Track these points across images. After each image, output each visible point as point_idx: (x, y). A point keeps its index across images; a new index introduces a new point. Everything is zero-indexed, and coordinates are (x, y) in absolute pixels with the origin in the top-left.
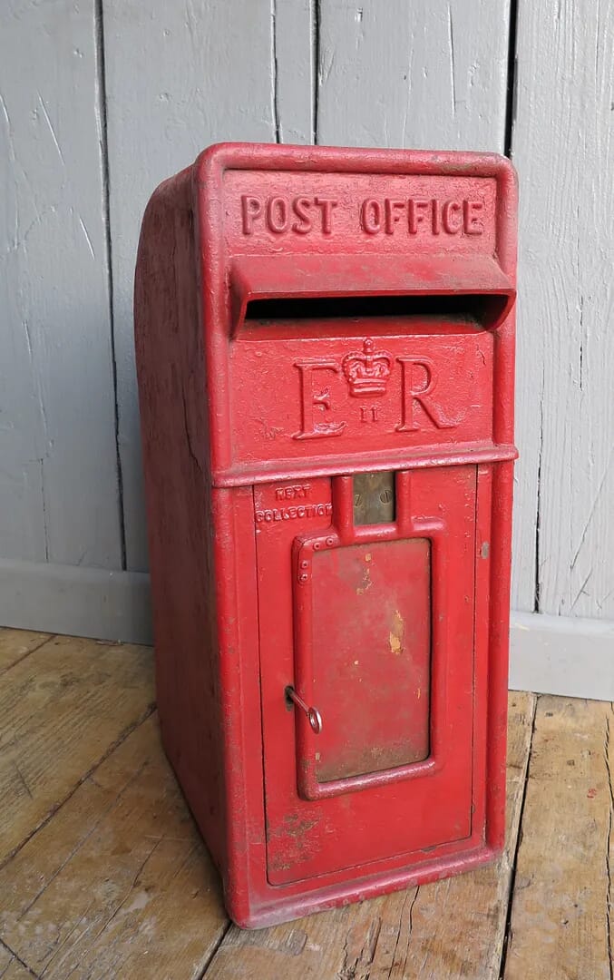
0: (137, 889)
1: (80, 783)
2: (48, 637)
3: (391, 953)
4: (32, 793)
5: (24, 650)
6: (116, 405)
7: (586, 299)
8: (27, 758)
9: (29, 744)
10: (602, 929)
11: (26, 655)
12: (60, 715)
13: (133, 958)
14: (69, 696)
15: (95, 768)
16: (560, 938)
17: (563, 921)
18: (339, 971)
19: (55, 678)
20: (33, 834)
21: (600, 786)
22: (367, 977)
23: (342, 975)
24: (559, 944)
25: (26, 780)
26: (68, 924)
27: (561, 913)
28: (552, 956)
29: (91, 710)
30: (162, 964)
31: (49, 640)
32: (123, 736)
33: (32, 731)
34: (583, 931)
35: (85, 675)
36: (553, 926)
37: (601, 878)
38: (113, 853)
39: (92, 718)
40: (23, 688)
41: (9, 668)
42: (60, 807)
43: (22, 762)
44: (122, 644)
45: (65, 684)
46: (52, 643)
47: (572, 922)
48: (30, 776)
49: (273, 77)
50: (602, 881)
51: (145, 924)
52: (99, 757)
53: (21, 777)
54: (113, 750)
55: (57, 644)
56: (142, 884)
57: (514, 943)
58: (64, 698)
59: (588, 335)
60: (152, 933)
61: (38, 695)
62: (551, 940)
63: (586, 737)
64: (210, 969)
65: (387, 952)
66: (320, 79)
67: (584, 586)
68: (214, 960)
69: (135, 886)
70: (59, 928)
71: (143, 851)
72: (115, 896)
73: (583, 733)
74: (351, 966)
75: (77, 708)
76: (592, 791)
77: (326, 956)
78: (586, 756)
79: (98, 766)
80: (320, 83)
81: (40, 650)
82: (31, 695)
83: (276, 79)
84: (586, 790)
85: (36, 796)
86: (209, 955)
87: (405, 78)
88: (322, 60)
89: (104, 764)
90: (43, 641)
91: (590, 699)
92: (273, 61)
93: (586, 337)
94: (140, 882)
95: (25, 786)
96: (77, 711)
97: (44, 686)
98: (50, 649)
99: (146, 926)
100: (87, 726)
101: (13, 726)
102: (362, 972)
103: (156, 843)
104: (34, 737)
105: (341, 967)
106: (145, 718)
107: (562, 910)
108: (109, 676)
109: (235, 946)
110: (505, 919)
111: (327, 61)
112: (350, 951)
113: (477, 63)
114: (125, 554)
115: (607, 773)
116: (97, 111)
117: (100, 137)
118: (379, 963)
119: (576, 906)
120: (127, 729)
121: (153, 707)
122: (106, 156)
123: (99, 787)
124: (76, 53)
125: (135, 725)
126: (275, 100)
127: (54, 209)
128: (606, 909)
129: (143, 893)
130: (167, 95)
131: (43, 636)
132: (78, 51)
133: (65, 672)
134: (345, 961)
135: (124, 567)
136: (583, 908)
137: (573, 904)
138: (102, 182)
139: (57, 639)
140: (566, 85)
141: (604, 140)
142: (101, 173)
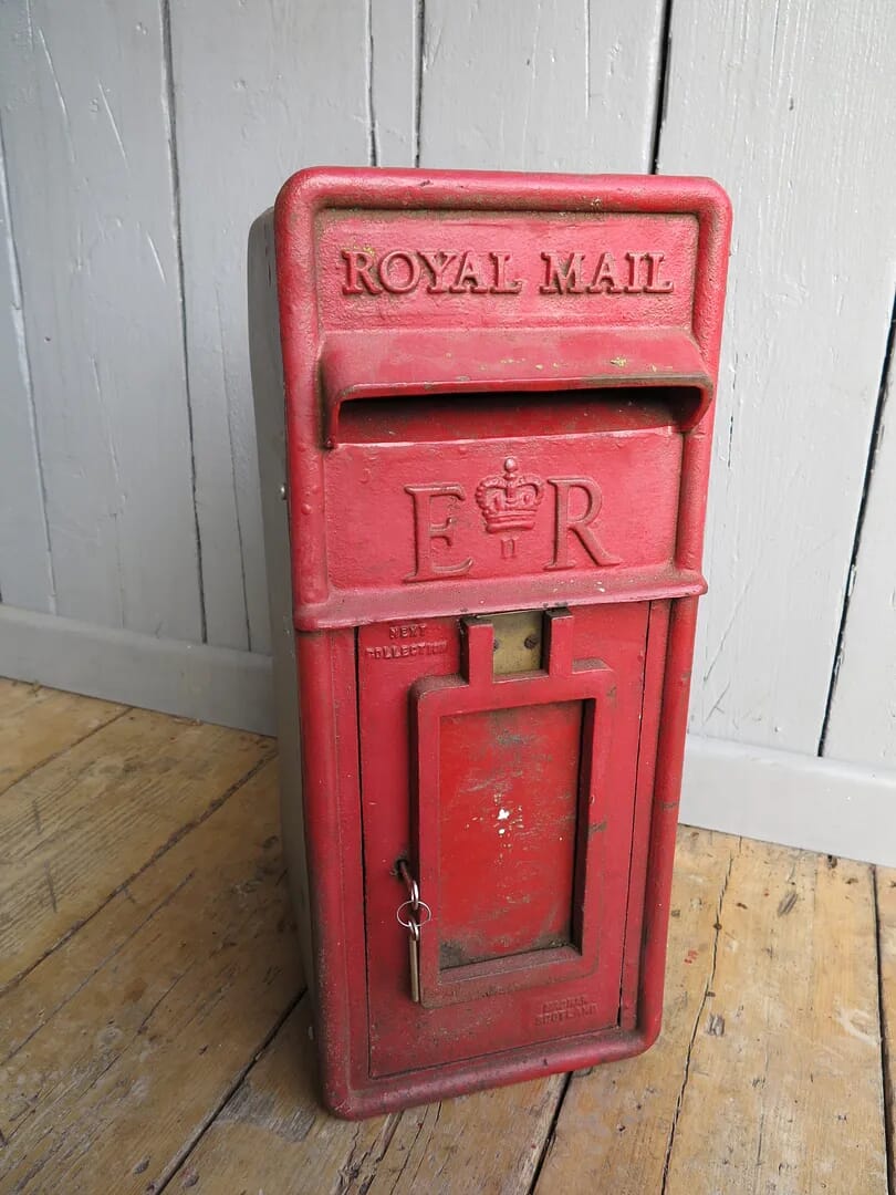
0: (141, 1037)
1: (112, 896)
2: (123, 710)
3: (407, 1149)
4: (57, 905)
5: (95, 723)
7: (742, 358)
8: (63, 860)
9: (70, 841)
10: (663, 1142)
11: (96, 730)
12: (112, 809)
13: (114, 1126)
14: (128, 786)
15: (133, 877)
16: (611, 1149)
17: (619, 1127)
18: (341, 1168)
19: (118, 761)
20: (47, 954)
21: (703, 948)
22: (373, 1178)
23: (343, 1174)
24: (608, 1157)
25: (55, 887)
26: (54, 1076)
27: (619, 1115)
28: (595, 1172)
29: (148, 804)
30: (144, 1137)
31: (124, 714)
32: (174, 839)
33: (77, 826)
34: (639, 1143)
35: (152, 760)
36: (604, 1131)
37: (676, 1073)
39: (146, 814)
40: (81, 771)
41: (73, 745)
42: (84, 924)
43: (57, 864)
44: (202, 723)
45: (128, 769)
46: (126, 718)
47: (628, 1127)
48: (61, 882)
49: (367, 60)
50: (678, 1077)
51: (138, 1083)
52: (141, 865)
53: (50, 882)
54: (160, 855)
55: (132, 718)
56: (148, 1032)
57: (559, 1144)
58: (123, 787)
59: (742, 401)
60: (143, 1095)
61: (96, 781)
62: (600, 1151)
63: (700, 880)
64: (196, 1149)
65: (403, 1148)
66: (425, 65)
67: (718, 702)
68: (205, 1137)
69: (140, 1032)
70: (44, 1080)
71: (158, 988)
72: (115, 1042)
73: (701, 875)
74: (356, 1161)
75: (133, 800)
76: (692, 954)
77: (331, 1146)
78: (695, 906)
79: (138, 874)
80: (424, 69)
81: (113, 725)
82: (89, 780)
83: (371, 64)
84: (685, 952)
85: (59, 910)
86: (200, 1131)
87: (528, 63)
88: (427, 39)
89: (144, 874)
90: (118, 713)
91: (717, 832)
92: (369, 39)
93: (739, 404)
94: (146, 1028)
95: (52, 894)
96: (133, 804)
97: (108, 770)
98: (123, 724)
99: (139, 1086)
100: (137, 826)
101: (59, 818)
102: (367, 1170)
103: (176, 978)
104: (78, 834)
105: (345, 1162)
106: (205, 816)
107: (621, 1111)
108: (177, 762)
109: (233, 1121)
110: (552, 1115)
111: (432, 40)
112: (359, 1142)
113: (620, 43)
114: (204, 624)
115: (714, 931)
116: (165, 103)
117: (168, 136)
118: (389, 1161)
119: (639, 1107)
120: (181, 831)
121: (216, 805)
122: (175, 158)
123: (133, 901)
124: (138, 28)
125: (191, 826)
126: (371, 90)
127: (119, 224)
128: (673, 1116)
129: (146, 1043)
130: (243, 82)
131: (118, 708)
132: (141, 24)
133: (131, 754)
134: (352, 1156)
135: (205, 640)
136: (647, 1113)
137: (635, 1105)
138: (171, 190)
139: (133, 713)
140: (733, 74)
141: (778, 149)
142: (171, 179)
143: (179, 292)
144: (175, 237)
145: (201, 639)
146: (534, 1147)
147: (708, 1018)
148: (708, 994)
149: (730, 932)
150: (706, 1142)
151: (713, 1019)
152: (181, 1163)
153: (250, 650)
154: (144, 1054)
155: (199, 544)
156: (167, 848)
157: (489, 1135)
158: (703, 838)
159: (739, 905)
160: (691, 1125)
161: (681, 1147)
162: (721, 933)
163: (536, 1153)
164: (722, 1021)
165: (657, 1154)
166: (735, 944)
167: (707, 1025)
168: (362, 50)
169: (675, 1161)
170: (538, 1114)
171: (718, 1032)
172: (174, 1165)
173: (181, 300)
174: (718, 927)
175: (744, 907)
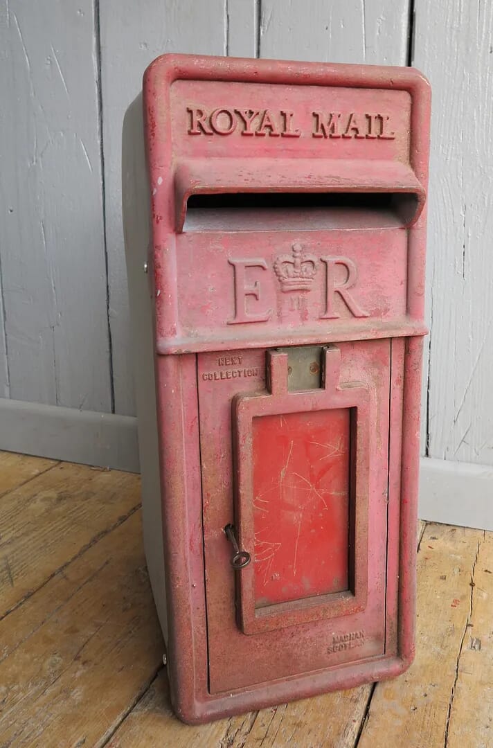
0: (77, 662)
1: (53, 576)
2: (56, 463)
3: (266, 726)
4: (14, 582)
5: (37, 471)
6: (108, 287)
7: (468, 207)
8: (17, 555)
9: (23, 542)
10: (443, 717)
11: (36, 476)
12: (50, 523)
13: (60, 718)
14: (61, 509)
15: (66, 565)
16: (408, 722)
17: (412, 708)
18: (221, 739)
19: (53, 494)
20: (7, 613)
21: (463, 597)
22: (243, 745)
23: (223, 743)
24: (406, 727)
25: (12, 571)
26: (16, 687)
27: (412, 701)
28: (398, 736)
29: (74, 520)
30: (82, 724)
31: (56, 466)
32: (94, 541)
33: (26, 534)
34: (427, 717)
35: (76, 493)
36: (402, 711)
37: (450, 673)
38: (66, 632)
39: (73, 526)
40: (28, 501)
41: (21, 485)
42: (32, 594)
43: (13, 557)
44: (111, 469)
45: (60, 499)
46: (58, 468)
47: (419, 709)
48: (16, 568)
49: (225, 29)
50: (451, 676)
51: (75, 691)
52: (72, 556)
53: (8, 568)
54: (85, 551)
55: (61, 468)
56: (81, 659)
57: (372, 720)
58: (57, 510)
59: (470, 235)
60: (80, 698)
61: (38, 506)
62: (400, 723)
63: (459, 557)
64: (118, 731)
65: (264, 725)
66: (262, 31)
67: (465, 437)
68: (123, 724)
69: (75, 660)
70: (9, 690)
71: (87, 631)
72: (58, 667)
73: (458, 554)
74: (232, 734)
75: (64, 517)
76: (455, 601)
78: (456, 573)
79: (70, 563)
80: (261, 34)
81: (48, 472)
82: (33, 506)
83: (228, 31)
84: (452, 600)
85: (16, 584)
86: (120, 719)
87: (327, 28)
88: (263, 16)
89: (74, 562)
90: (51, 465)
91: (467, 527)
92: (226, 16)
93: (468, 236)
94: (80, 657)
95: (10, 576)
96: (65, 520)
97: (44, 500)
98: (56, 472)
100: (68, 533)
101: (13, 530)
102: (239, 740)
103: (99, 626)
104: (27, 539)
105: (223, 735)
106: (115, 527)
107: (413, 699)
108: (94, 494)
109: (143, 712)
110: (366, 703)
111: (266, 16)
112: (232, 723)
113: (384, 15)
114: (113, 401)
115: (470, 587)
116: (94, 58)
117: (96, 78)
118: (255, 734)
119: (426, 695)
120: (99, 535)
121: (123, 519)
122: (100, 93)
123: (67, 579)
124: (78, 12)
125: (105, 532)
126: (227, 47)
127: (62, 134)
128: (450, 700)
129: (80, 666)
130: (145, 44)
131: (52, 462)
132: (80, 11)
133: (61, 490)
134: (228, 730)
135: (113, 412)
136: (431, 698)
137: (423, 694)
138: (98, 113)
139: (62, 465)
140: (454, 32)
141: (484, 77)
142: (97, 106)
143: (101, 177)
144: (99, 142)
145: (110, 410)
146: (354, 721)
147: (470, 638)
148: (468, 625)
149: (481, 587)
150: (473, 715)
151: (473, 640)
152: (108, 739)
154: (78, 674)
155: (111, 345)
156: (90, 546)
157: (323, 715)
158: (459, 531)
159: (486, 571)
160: (462, 706)
161: (456, 718)
162: (475, 588)
163: (356, 726)
164: (479, 641)
165: (440, 724)
166: (485, 595)
167: (469, 644)
168: (222, 23)
169: (452, 727)
170: (356, 701)
171: (476, 648)
172: (103, 742)
173: (102, 182)
174: (472, 585)
175: (490, 572)
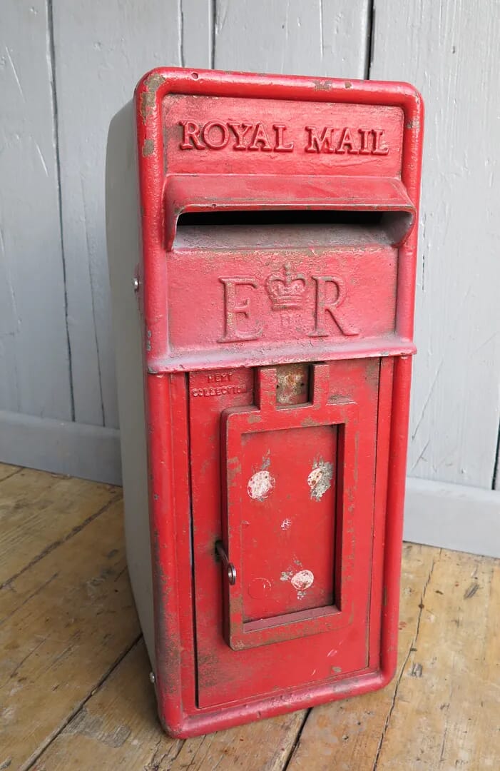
0: (13, 679)
2: (18, 469)
3: (194, 752)
7: (428, 215)
10: (374, 747)
12: (4, 532)
14: (17, 517)
15: (15, 577)
16: (338, 752)
17: (344, 737)
18: (146, 765)
19: (11, 502)
21: (411, 620)
23: (147, 768)
24: (335, 757)
27: (345, 729)
28: (326, 766)
29: (29, 529)
30: (9, 745)
31: (18, 472)
32: (46, 552)
34: (358, 748)
35: (34, 501)
36: (334, 740)
37: (387, 701)
38: (6, 648)
39: (27, 536)
44: (71, 477)
45: (18, 507)
46: (19, 474)
47: (351, 737)
49: (180, 28)
50: (388, 703)
51: (7, 710)
52: (21, 569)
54: (35, 562)
55: (22, 475)
56: (18, 676)
57: (301, 750)
58: (13, 518)
59: (430, 245)
60: (12, 717)
62: (329, 752)
63: (411, 576)
64: (45, 753)
65: (191, 751)
66: (217, 29)
67: (422, 454)
68: (51, 746)
69: (12, 677)
71: (27, 647)
73: (411, 573)
74: (158, 760)
75: (19, 526)
76: (402, 624)
77: (141, 750)
78: (406, 593)
79: (19, 574)
80: (217, 33)
81: (9, 479)
83: (182, 30)
86: (49, 740)
87: (283, 27)
88: (218, 13)
89: (23, 574)
90: (13, 472)
91: (424, 545)
92: (180, 14)
93: (428, 247)
94: (16, 674)
96: (19, 529)
97: (2, 507)
98: (17, 479)
99: (9, 711)
100: (21, 543)
102: (165, 766)
103: (39, 641)
105: (149, 761)
106: (68, 537)
107: (346, 726)
108: (52, 503)
109: (72, 734)
110: (298, 730)
111: (222, 13)
112: (160, 748)
113: (342, 13)
114: (73, 409)
115: (419, 609)
116: (48, 58)
117: (50, 79)
118: (181, 760)
119: (359, 724)
120: (51, 546)
121: (77, 530)
122: (55, 94)
123: (15, 592)
124: (32, 10)
125: (58, 544)
126: (182, 47)
127: (18, 137)
128: (383, 731)
129: (16, 684)
130: (99, 44)
131: (14, 468)
132: (33, 8)
133: (20, 498)
134: (155, 755)
135: (74, 419)
136: (365, 726)
137: (357, 722)
138: (53, 115)
139: (24, 472)
140: (416, 31)
141: (446, 79)
142: (52, 108)
143: (57, 182)
144: (54, 145)
145: (71, 418)
146: (283, 750)
147: (412, 664)
148: (412, 650)
149: (430, 609)
150: (405, 746)
151: (414, 666)
152: (35, 761)
153: (104, 425)
154: (13, 691)
155: (70, 353)
156: (41, 557)
157: (252, 742)
158: (415, 549)
159: (438, 592)
160: (395, 736)
161: (387, 749)
162: (424, 610)
163: (284, 754)
164: (421, 668)
165: (370, 754)
166: (433, 617)
167: (410, 670)
168: (176, 21)
169: (382, 758)
170: (288, 728)
171: (418, 674)
172: (29, 763)
173: (58, 187)
174: (421, 606)
175: (441, 593)
